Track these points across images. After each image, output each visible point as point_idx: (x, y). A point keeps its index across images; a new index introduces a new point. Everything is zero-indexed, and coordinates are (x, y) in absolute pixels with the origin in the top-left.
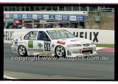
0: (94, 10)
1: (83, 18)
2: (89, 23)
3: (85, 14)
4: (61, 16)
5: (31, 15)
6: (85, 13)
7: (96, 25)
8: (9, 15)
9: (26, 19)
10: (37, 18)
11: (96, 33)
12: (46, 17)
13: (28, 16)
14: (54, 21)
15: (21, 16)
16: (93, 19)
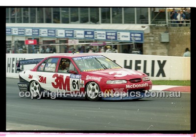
0: (160, 23)
1: (141, 37)
2: (151, 46)
3: (144, 29)
4: (104, 32)
5: (55, 30)
6: (144, 27)
7: (162, 48)
8: (17, 29)
9: (45, 37)
10: (63, 36)
11: (162, 62)
12: (80, 34)
13: (50, 31)
14: (92, 42)
15: (38, 32)
16: (157, 38)
